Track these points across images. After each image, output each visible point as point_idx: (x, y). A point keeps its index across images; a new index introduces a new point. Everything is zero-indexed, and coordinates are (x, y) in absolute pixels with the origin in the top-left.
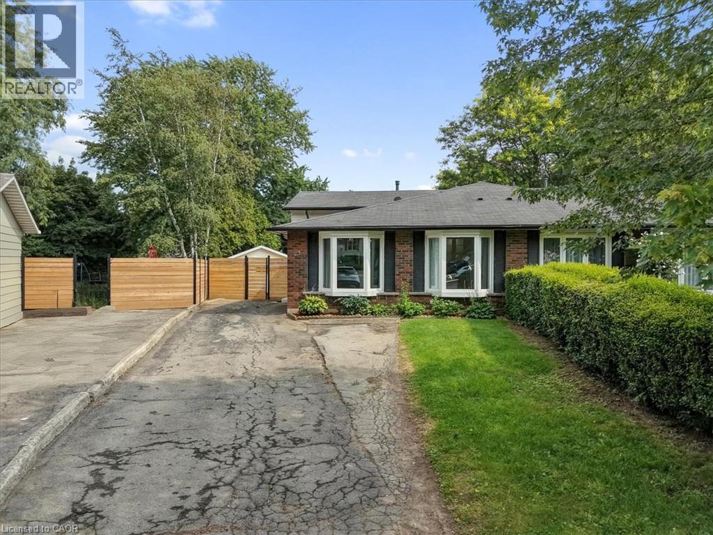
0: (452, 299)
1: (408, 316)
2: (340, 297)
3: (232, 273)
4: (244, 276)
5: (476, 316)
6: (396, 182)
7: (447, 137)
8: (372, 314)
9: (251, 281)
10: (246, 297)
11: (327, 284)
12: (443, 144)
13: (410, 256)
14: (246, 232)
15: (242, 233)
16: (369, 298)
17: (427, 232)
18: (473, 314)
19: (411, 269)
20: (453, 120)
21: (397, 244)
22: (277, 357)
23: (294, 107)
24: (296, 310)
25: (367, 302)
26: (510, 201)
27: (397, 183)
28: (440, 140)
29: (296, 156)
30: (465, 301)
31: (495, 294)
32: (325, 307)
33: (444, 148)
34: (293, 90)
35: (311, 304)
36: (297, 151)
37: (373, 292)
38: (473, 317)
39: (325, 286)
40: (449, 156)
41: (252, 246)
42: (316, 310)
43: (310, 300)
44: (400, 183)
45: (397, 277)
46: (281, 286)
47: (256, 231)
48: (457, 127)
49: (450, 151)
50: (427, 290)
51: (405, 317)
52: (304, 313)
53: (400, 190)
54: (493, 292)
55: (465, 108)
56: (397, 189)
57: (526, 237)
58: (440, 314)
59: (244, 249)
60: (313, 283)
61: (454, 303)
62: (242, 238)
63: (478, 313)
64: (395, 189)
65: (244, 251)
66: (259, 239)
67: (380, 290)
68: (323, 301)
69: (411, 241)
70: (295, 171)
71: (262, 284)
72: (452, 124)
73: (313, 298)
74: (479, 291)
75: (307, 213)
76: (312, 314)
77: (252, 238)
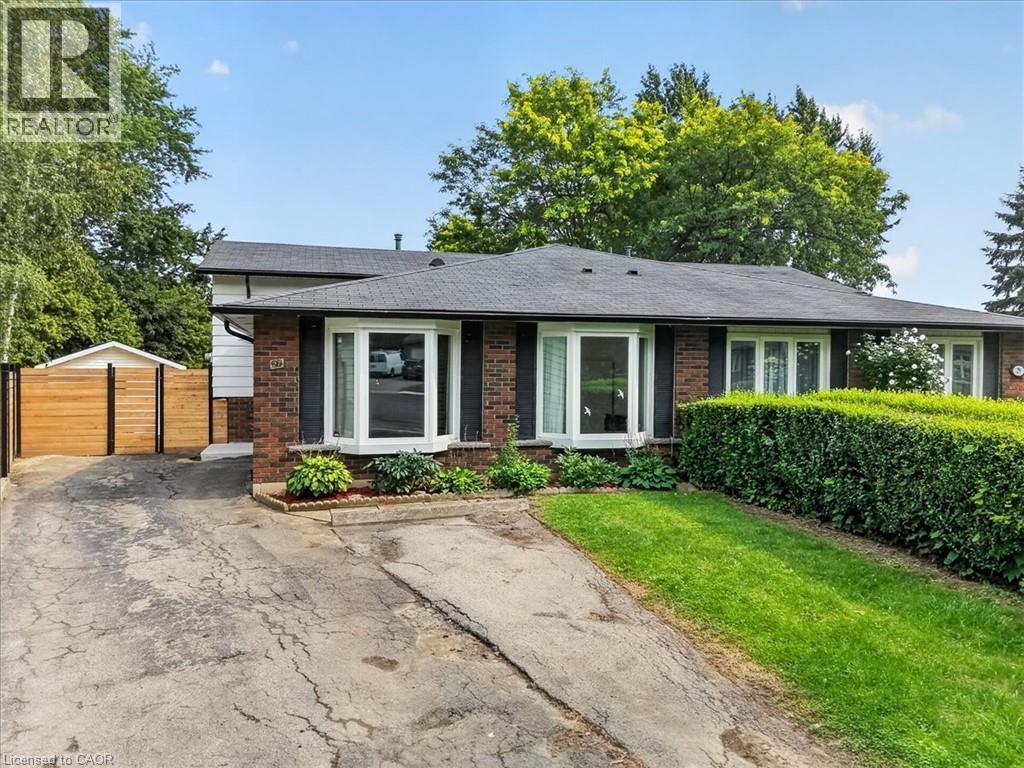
0: (594, 452)
1: (526, 492)
2: (378, 456)
3: (76, 399)
4: (104, 404)
5: (646, 484)
6: (396, 235)
7: (449, 172)
8: (451, 491)
9: (121, 414)
10: (111, 449)
11: (343, 427)
12: (442, 183)
13: (511, 370)
14: (74, 314)
15: (66, 317)
16: (437, 455)
17: (541, 325)
18: (638, 481)
19: (511, 396)
20: (459, 146)
21: (486, 348)
22: (365, 660)
23: (164, 99)
24: (280, 487)
25: (436, 465)
26: (635, 277)
27: (398, 238)
28: (438, 177)
29: (168, 185)
30: (618, 455)
31: (659, 440)
32: (347, 479)
33: (443, 190)
34: (162, 69)
35: (319, 475)
36: (168, 176)
37: (441, 444)
38: (640, 488)
39: (336, 433)
40: (451, 203)
41: (85, 344)
42: (332, 487)
43: (313, 466)
44: (403, 238)
45: (485, 412)
46: (189, 424)
47: (94, 314)
48: (466, 157)
49: (454, 196)
50: (541, 436)
51: (516, 495)
52: (304, 496)
53: (402, 249)
54: (652, 437)
55: (477, 128)
56: (398, 247)
57: (707, 338)
58: (582, 483)
59: (68, 348)
60: (311, 428)
61: (599, 461)
62: (64, 326)
63: (648, 478)
64: (394, 248)
65: (70, 352)
66: (101, 329)
67: (452, 439)
68: (341, 466)
69: (513, 343)
70: (164, 211)
71: (148, 422)
72: (457, 151)
73: (320, 460)
74: (635, 436)
75: (247, 281)
76: (322, 496)
77: (88, 329)
